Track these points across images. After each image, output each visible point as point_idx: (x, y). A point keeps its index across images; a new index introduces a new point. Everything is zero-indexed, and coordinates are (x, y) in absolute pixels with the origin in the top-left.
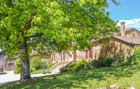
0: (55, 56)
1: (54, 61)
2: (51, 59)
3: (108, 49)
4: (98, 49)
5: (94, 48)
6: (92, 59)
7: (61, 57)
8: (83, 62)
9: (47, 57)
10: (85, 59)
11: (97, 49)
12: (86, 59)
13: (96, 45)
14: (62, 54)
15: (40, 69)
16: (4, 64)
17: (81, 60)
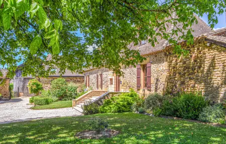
0: (89, 79)
1: (88, 87)
2: (84, 83)
3: (190, 71)
4: (163, 71)
5: (153, 67)
6: (150, 90)
7: (98, 81)
8: (132, 96)
9: (79, 80)
10: (135, 90)
11: (160, 71)
12: (138, 90)
13: (160, 61)
14: (99, 77)
15: (65, 100)
16: (21, 87)
17: (128, 91)
